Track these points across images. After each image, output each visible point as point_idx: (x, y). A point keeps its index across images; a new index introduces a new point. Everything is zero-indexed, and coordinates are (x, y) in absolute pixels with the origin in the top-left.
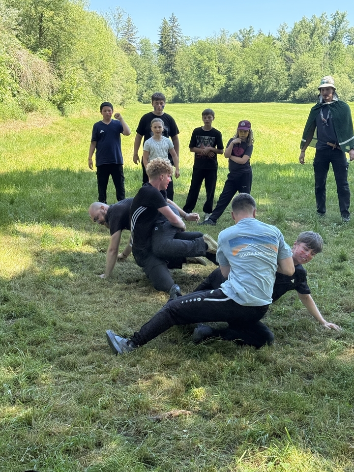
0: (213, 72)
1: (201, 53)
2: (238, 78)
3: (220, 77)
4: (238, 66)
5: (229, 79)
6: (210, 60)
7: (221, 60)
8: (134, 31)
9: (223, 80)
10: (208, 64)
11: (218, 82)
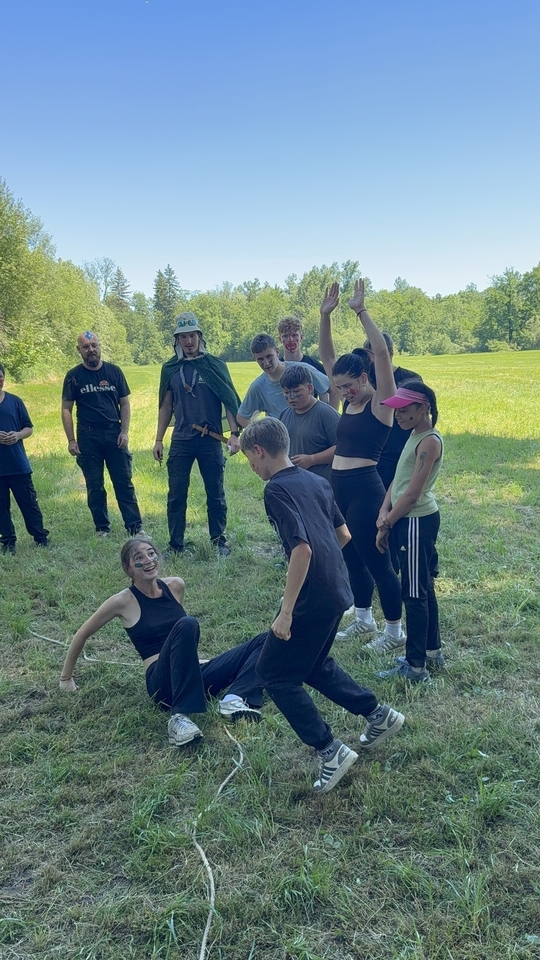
0: (217, 329)
1: (203, 308)
2: (244, 334)
3: (224, 333)
4: (244, 322)
5: (235, 335)
6: (213, 315)
7: (226, 315)
8: (126, 284)
9: (229, 337)
10: (211, 320)
11: (224, 340)
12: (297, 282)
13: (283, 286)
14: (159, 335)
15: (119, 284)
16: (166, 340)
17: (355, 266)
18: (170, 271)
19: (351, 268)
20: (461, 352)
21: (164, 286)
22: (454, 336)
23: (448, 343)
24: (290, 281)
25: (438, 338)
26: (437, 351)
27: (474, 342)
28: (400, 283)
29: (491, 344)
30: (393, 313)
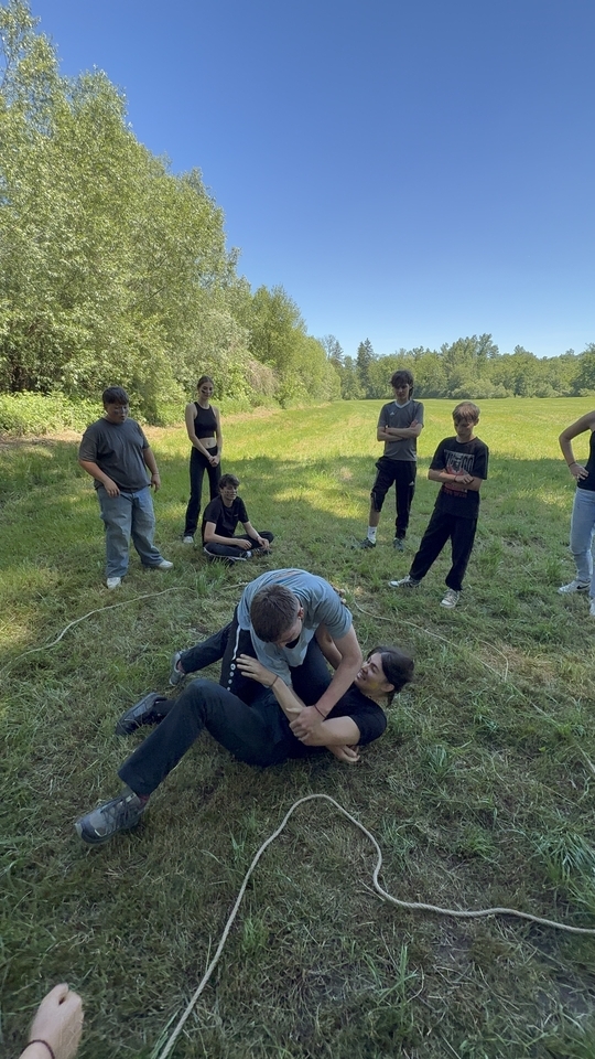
1: (386, 364)
8: (341, 351)
12: (448, 348)
13: (439, 351)
14: (358, 382)
15: (337, 350)
16: (363, 385)
17: (489, 337)
18: (368, 342)
19: (485, 339)
20: (559, 396)
21: (364, 350)
22: (555, 385)
23: (551, 391)
24: (444, 348)
25: (543, 387)
26: (542, 395)
27: (569, 389)
28: (518, 349)
29: (582, 391)
30: (513, 370)
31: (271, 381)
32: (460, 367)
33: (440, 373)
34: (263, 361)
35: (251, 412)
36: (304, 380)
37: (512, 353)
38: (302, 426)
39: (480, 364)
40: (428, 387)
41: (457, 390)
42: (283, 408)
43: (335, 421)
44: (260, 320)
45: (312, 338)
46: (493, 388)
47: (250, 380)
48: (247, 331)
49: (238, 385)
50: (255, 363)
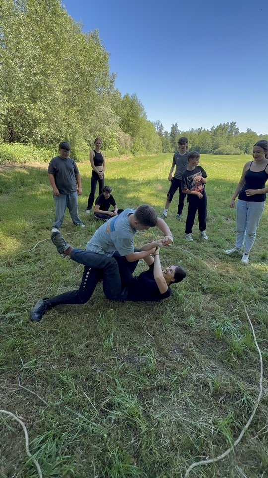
4: (196, 141)
8: (163, 129)
12: (214, 129)
13: (210, 130)
14: (170, 144)
15: (161, 128)
16: (172, 146)
17: (235, 123)
18: (176, 125)
19: (233, 124)
21: (174, 128)
24: (212, 129)
28: (249, 130)
30: (245, 141)
31: (129, 142)
32: (219, 139)
33: (209, 141)
34: (125, 132)
35: (119, 157)
36: (145, 143)
37: (245, 132)
38: (142, 164)
39: (229, 137)
40: (203, 148)
41: (217, 150)
42: (134, 156)
43: (158, 163)
44: (125, 111)
45: (150, 121)
46: (234, 149)
47: (119, 141)
48: (118, 117)
49: (113, 144)
50: (122, 133)
